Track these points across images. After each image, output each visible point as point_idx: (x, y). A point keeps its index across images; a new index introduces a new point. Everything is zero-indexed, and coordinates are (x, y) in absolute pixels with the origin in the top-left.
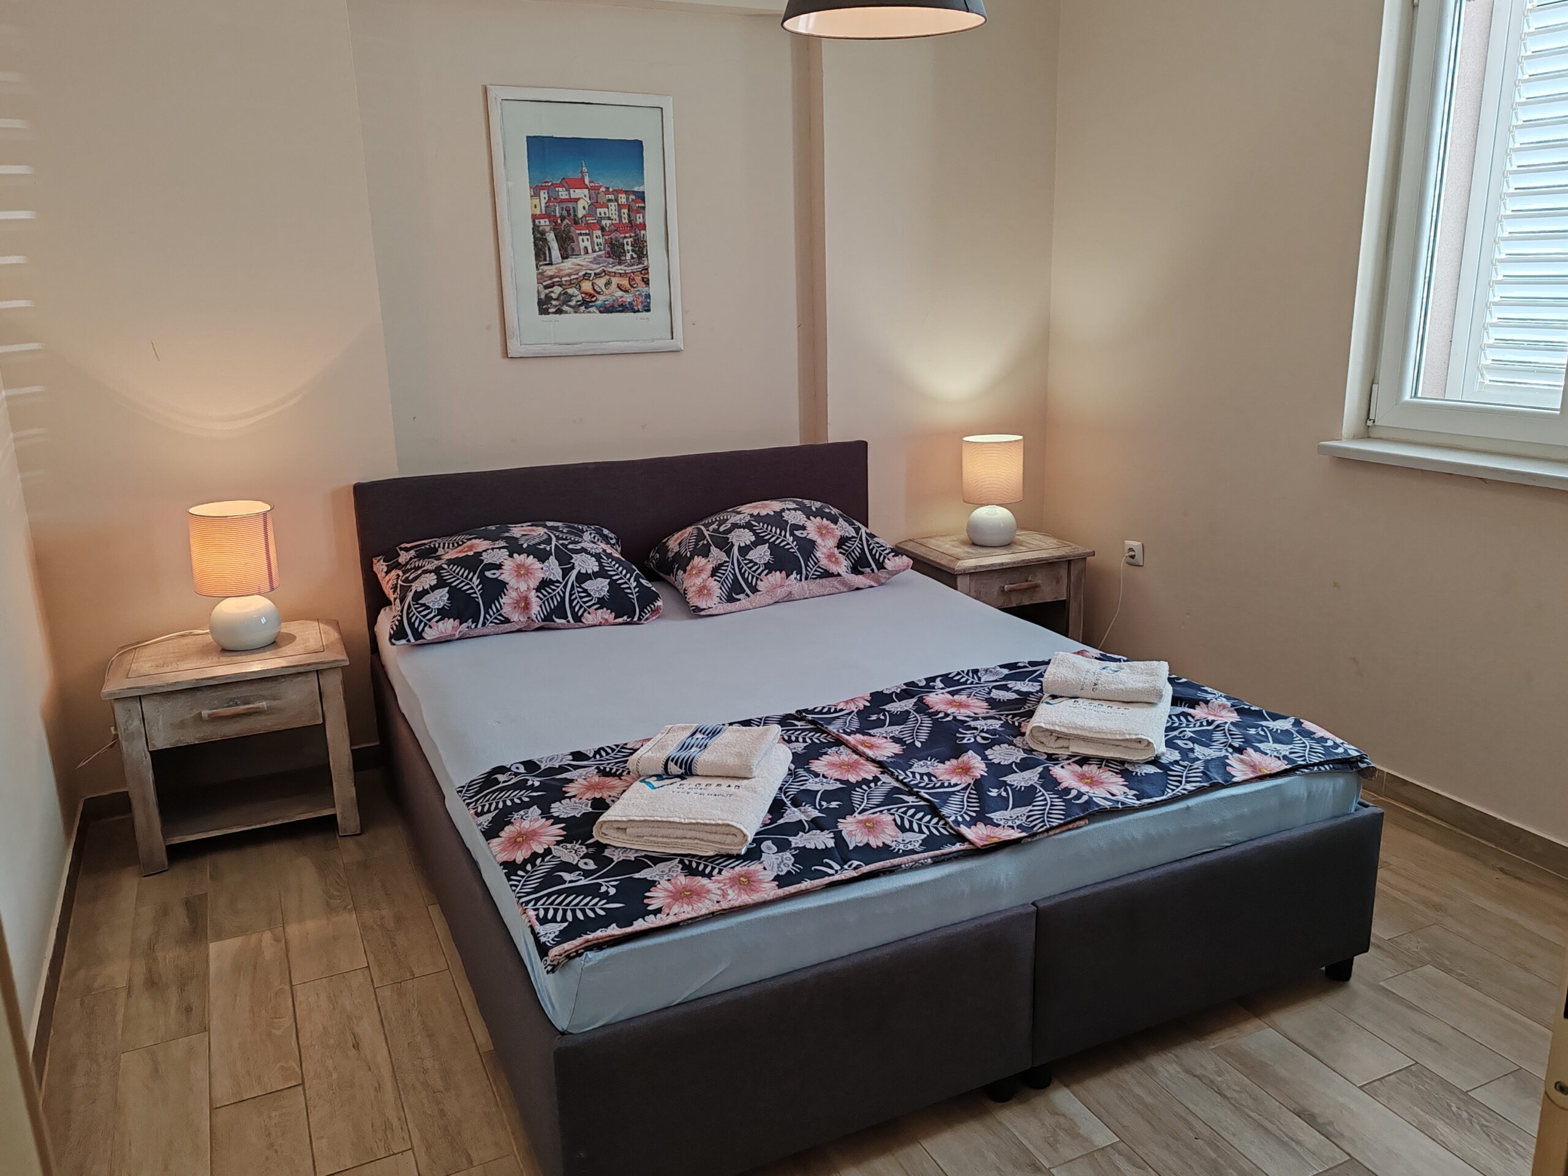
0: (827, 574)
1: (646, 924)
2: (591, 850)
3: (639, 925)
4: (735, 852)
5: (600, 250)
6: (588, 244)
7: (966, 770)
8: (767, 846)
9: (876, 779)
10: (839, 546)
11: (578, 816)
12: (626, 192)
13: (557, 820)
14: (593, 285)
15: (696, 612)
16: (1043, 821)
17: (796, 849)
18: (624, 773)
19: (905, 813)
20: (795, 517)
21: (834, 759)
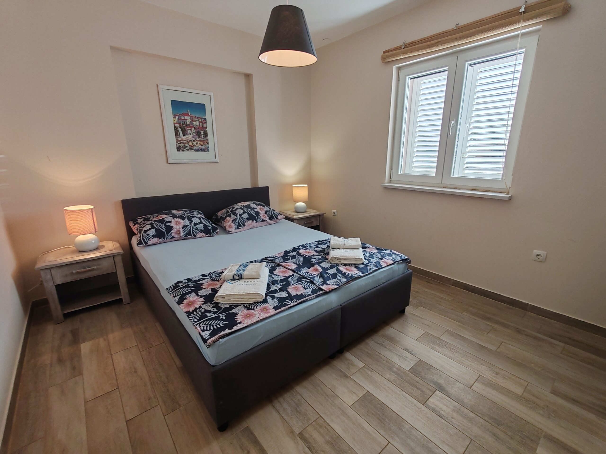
0: (263, 221)
1: (238, 327)
2: (214, 305)
3: (235, 328)
4: (260, 301)
5: (194, 134)
6: (191, 132)
7: (316, 270)
8: (268, 298)
9: (293, 275)
10: (266, 213)
11: (208, 294)
12: (201, 118)
13: (201, 297)
14: (193, 143)
15: (229, 232)
16: (341, 282)
17: (278, 298)
18: (219, 280)
19: (304, 284)
20: (253, 206)
21: (280, 270)
